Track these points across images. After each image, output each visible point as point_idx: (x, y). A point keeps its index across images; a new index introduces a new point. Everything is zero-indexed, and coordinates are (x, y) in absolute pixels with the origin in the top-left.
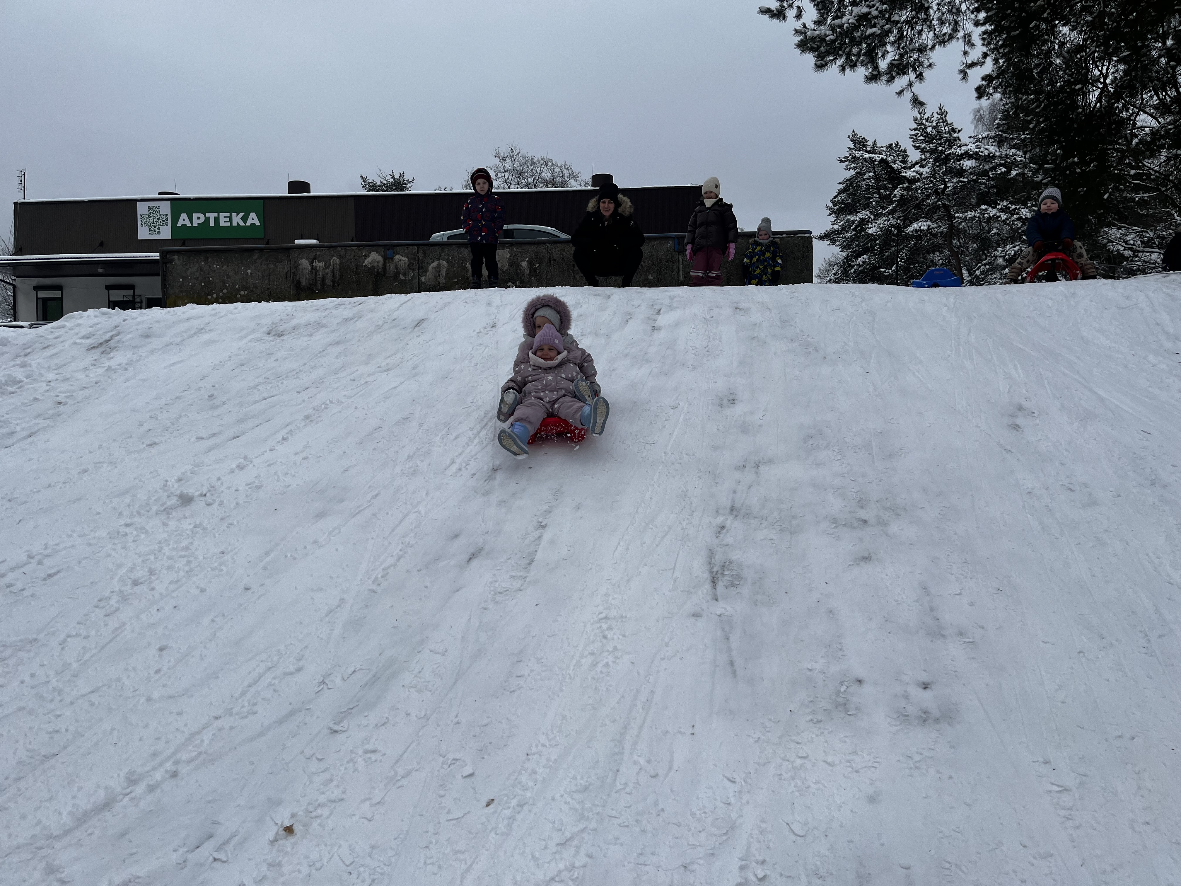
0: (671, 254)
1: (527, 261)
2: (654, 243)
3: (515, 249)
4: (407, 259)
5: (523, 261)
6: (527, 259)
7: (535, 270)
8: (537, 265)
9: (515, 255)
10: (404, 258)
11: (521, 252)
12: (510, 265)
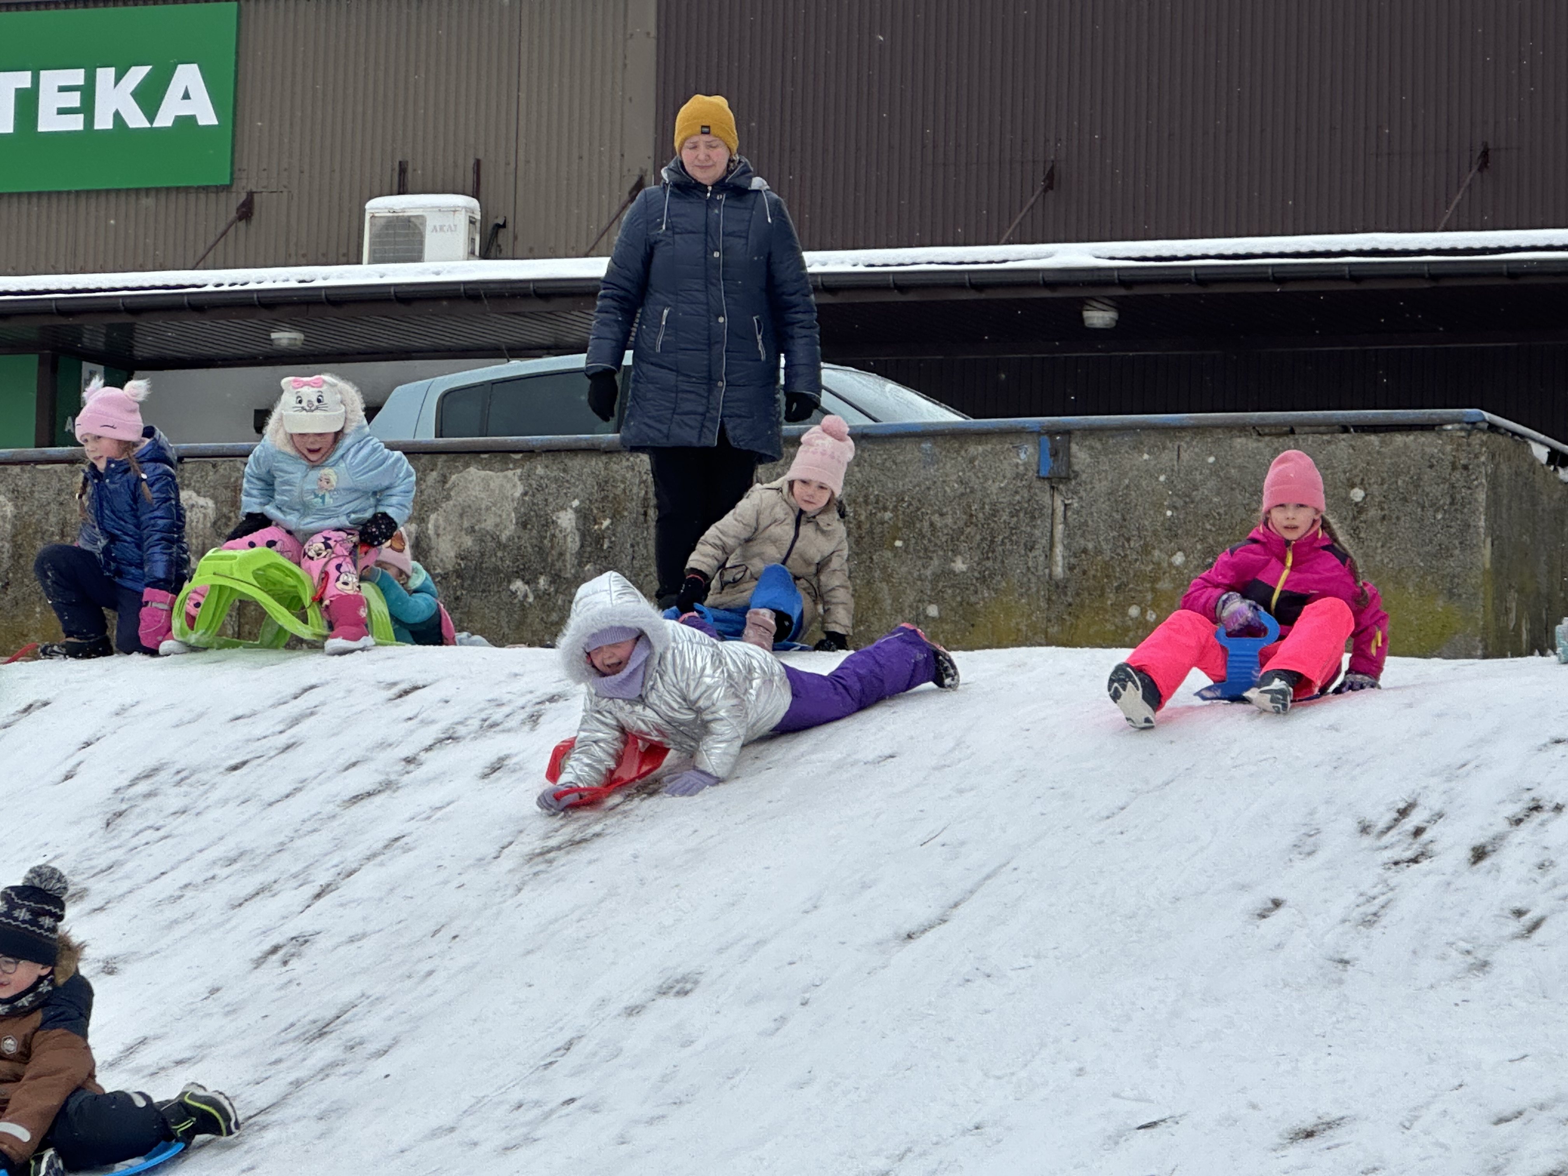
0: (1030, 487)
1: (577, 510)
2: (976, 449)
3: (540, 471)
4: (210, 503)
5: (563, 508)
6: (576, 503)
7: (599, 539)
8: (606, 523)
9: (540, 488)
10: (202, 501)
11: (556, 480)
12: (524, 524)
